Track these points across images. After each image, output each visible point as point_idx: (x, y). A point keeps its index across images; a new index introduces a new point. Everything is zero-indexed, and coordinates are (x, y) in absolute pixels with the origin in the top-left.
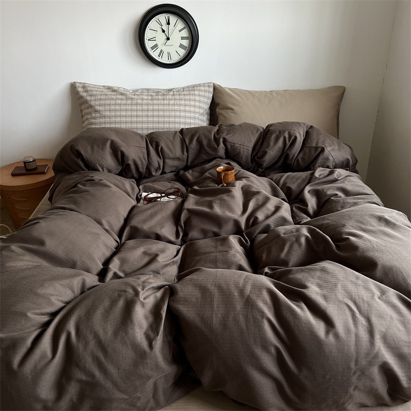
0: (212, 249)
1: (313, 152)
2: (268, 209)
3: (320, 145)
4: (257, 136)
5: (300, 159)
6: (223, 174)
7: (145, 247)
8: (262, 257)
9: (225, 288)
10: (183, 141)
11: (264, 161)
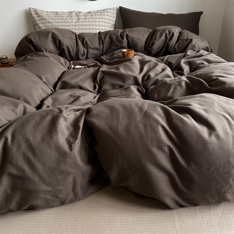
0: (119, 94)
1: (185, 42)
2: (157, 71)
3: (189, 38)
4: (148, 34)
5: (176, 48)
6: (126, 53)
7: (71, 92)
8: (154, 97)
9: (128, 106)
10: (100, 38)
11: (153, 49)
